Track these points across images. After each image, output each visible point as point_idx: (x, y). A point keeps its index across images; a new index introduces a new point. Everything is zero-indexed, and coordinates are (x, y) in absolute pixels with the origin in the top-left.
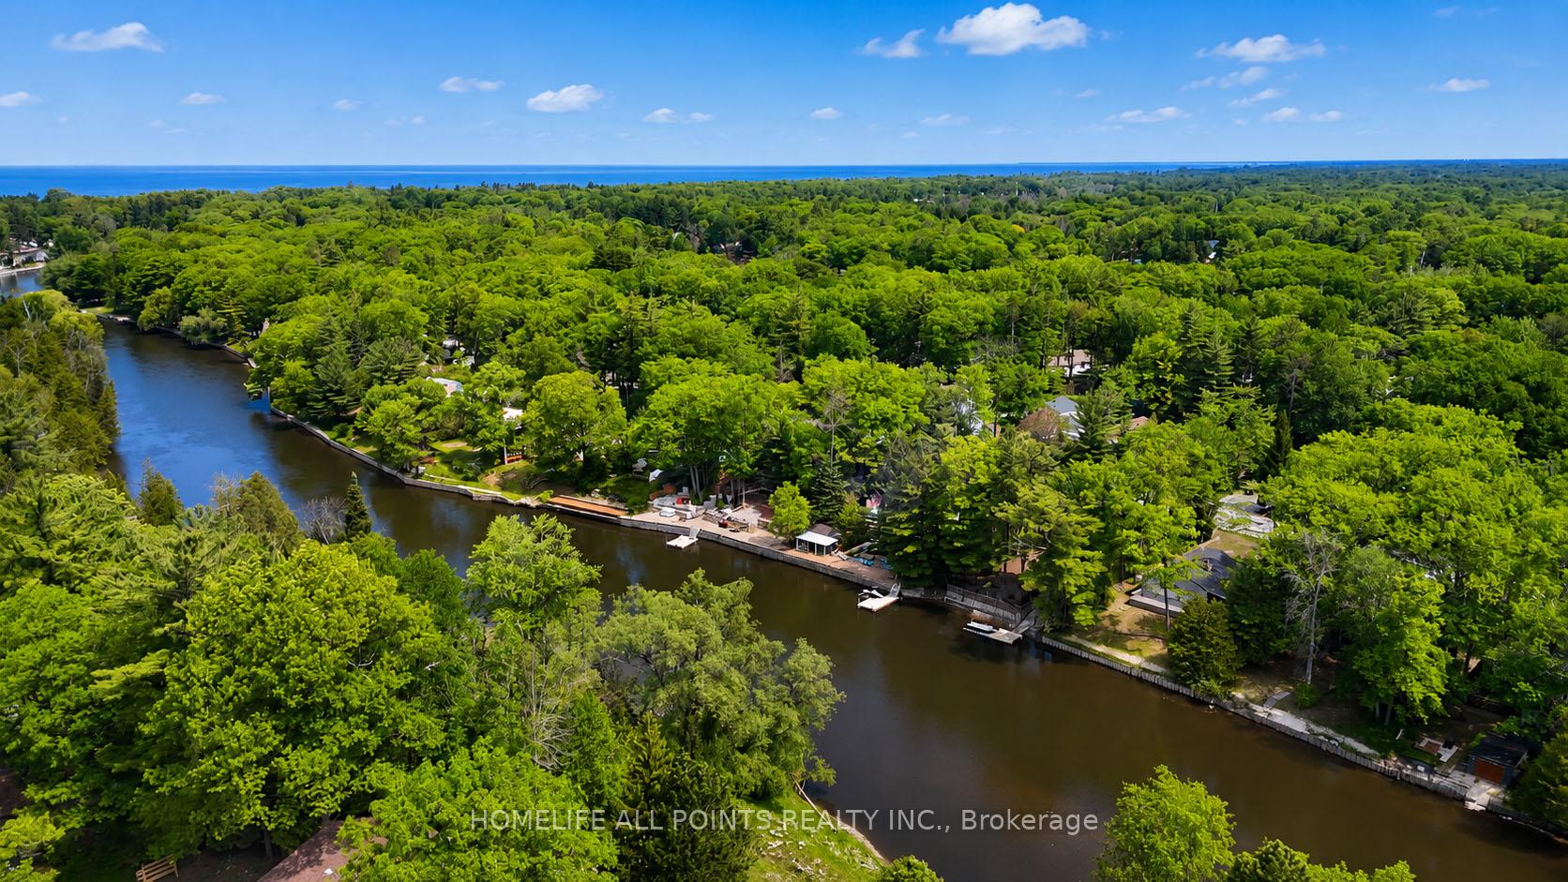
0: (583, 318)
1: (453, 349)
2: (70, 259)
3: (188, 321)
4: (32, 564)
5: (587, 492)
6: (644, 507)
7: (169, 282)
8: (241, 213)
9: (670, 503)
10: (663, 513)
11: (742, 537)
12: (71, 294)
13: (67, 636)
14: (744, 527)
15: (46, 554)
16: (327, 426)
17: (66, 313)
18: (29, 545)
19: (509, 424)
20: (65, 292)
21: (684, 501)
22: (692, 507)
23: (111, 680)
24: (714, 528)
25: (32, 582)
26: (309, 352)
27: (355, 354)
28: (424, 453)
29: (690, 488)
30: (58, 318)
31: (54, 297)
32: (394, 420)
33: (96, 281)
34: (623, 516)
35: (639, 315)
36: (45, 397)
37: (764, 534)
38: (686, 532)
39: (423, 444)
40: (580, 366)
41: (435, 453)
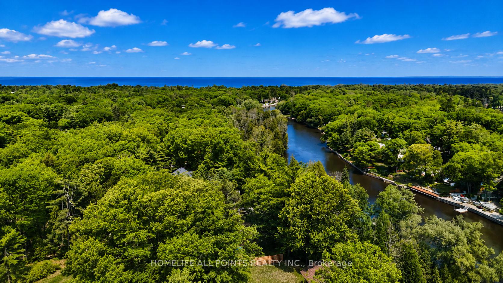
0: (431, 127)
1: (385, 134)
2: (283, 102)
3: (308, 120)
4: (262, 171)
5: (425, 186)
6: (447, 195)
7: (306, 109)
8: (328, 91)
9: (456, 195)
10: (455, 199)
11: (487, 213)
12: (282, 111)
13: (267, 189)
14: (488, 210)
15: (265, 169)
16: (342, 153)
17: (280, 115)
18: (262, 166)
19: (399, 160)
20: (281, 111)
21: (463, 196)
22: (467, 199)
23: (274, 201)
24: (474, 208)
25: (261, 176)
26: (340, 130)
27: (353, 133)
28: (370, 165)
29: (467, 192)
30: (278, 116)
31: (278, 111)
32: (361, 153)
33: (289, 108)
34: (438, 197)
35: (454, 127)
36: (272, 136)
37: (497, 214)
38: (463, 207)
39: (370, 162)
40: (428, 143)
41: (374, 166)
